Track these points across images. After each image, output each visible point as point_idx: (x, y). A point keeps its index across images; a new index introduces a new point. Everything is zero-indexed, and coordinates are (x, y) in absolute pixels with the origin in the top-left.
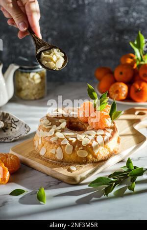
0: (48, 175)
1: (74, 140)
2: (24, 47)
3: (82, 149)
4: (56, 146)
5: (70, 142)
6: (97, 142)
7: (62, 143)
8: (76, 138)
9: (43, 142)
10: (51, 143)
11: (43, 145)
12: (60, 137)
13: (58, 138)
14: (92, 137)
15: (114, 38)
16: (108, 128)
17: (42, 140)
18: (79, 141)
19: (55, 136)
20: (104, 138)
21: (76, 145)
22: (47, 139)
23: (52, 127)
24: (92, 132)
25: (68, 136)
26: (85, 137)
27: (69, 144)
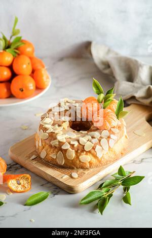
1: (76, 144)
3: (85, 154)
4: (56, 150)
5: (72, 146)
6: (101, 146)
7: (63, 147)
8: (78, 141)
9: (43, 144)
10: (51, 146)
11: (44, 148)
12: (61, 141)
13: (59, 142)
14: (95, 141)
16: (114, 127)
17: (42, 142)
18: (81, 145)
19: (55, 139)
20: (108, 141)
21: (78, 150)
22: (47, 142)
23: (53, 127)
24: (96, 134)
25: (70, 138)
26: (88, 140)
27: (70, 149)
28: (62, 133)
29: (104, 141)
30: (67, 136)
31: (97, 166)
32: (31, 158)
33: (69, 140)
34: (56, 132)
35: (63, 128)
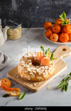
0: (24, 87)
1: (35, 72)
2: (9, 7)
3: (39, 76)
4: (27, 75)
5: (34, 73)
6: (45, 73)
7: (30, 74)
8: (36, 71)
9: (22, 72)
10: (25, 73)
11: (22, 73)
12: (29, 71)
13: (28, 71)
14: (43, 71)
15: (50, 3)
16: (50, 64)
17: (21, 71)
18: (37, 72)
19: (27, 70)
20: (48, 71)
21: (36, 74)
22: (23, 71)
23: (25, 65)
24: (43, 67)
25: (33, 70)
26: (40, 70)
27: (33, 74)
28: (29, 67)
29: (46, 70)
30: (31, 69)
31: (43, 81)
32: (17, 77)
33: (32, 70)
34: (27, 67)
35: (30, 65)
